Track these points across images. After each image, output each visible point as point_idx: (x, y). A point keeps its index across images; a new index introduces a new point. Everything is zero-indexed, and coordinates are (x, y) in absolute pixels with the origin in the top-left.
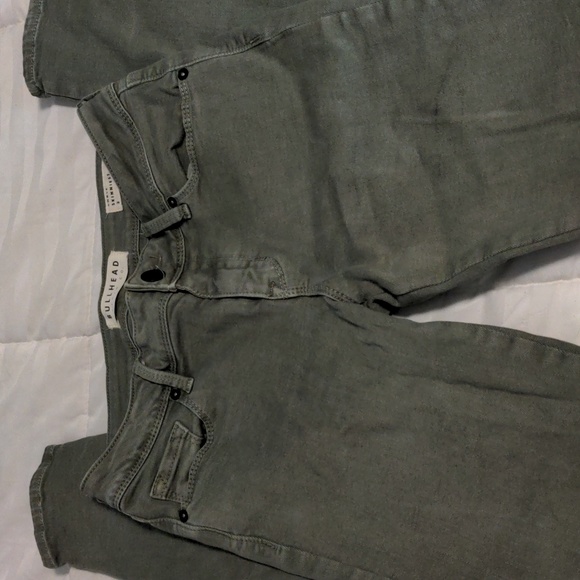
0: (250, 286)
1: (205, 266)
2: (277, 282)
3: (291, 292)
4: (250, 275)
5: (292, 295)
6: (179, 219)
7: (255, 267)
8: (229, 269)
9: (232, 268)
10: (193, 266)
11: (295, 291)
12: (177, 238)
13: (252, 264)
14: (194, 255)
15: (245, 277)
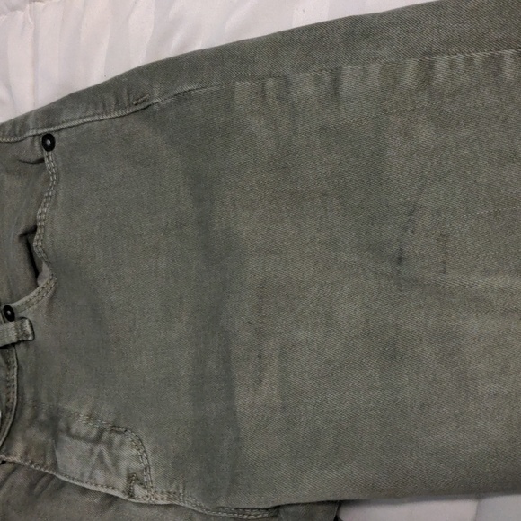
0: (100, 476)
1: (43, 417)
2: (139, 475)
3: (159, 496)
4: (100, 456)
5: (160, 502)
6: (14, 340)
7: (110, 444)
8: (73, 437)
9: (77, 437)
10: (28, 413)
11: (165, 496)
12: (8, 363)
13: (106, 436)
14: (28, 396)
15: (94, 459)
